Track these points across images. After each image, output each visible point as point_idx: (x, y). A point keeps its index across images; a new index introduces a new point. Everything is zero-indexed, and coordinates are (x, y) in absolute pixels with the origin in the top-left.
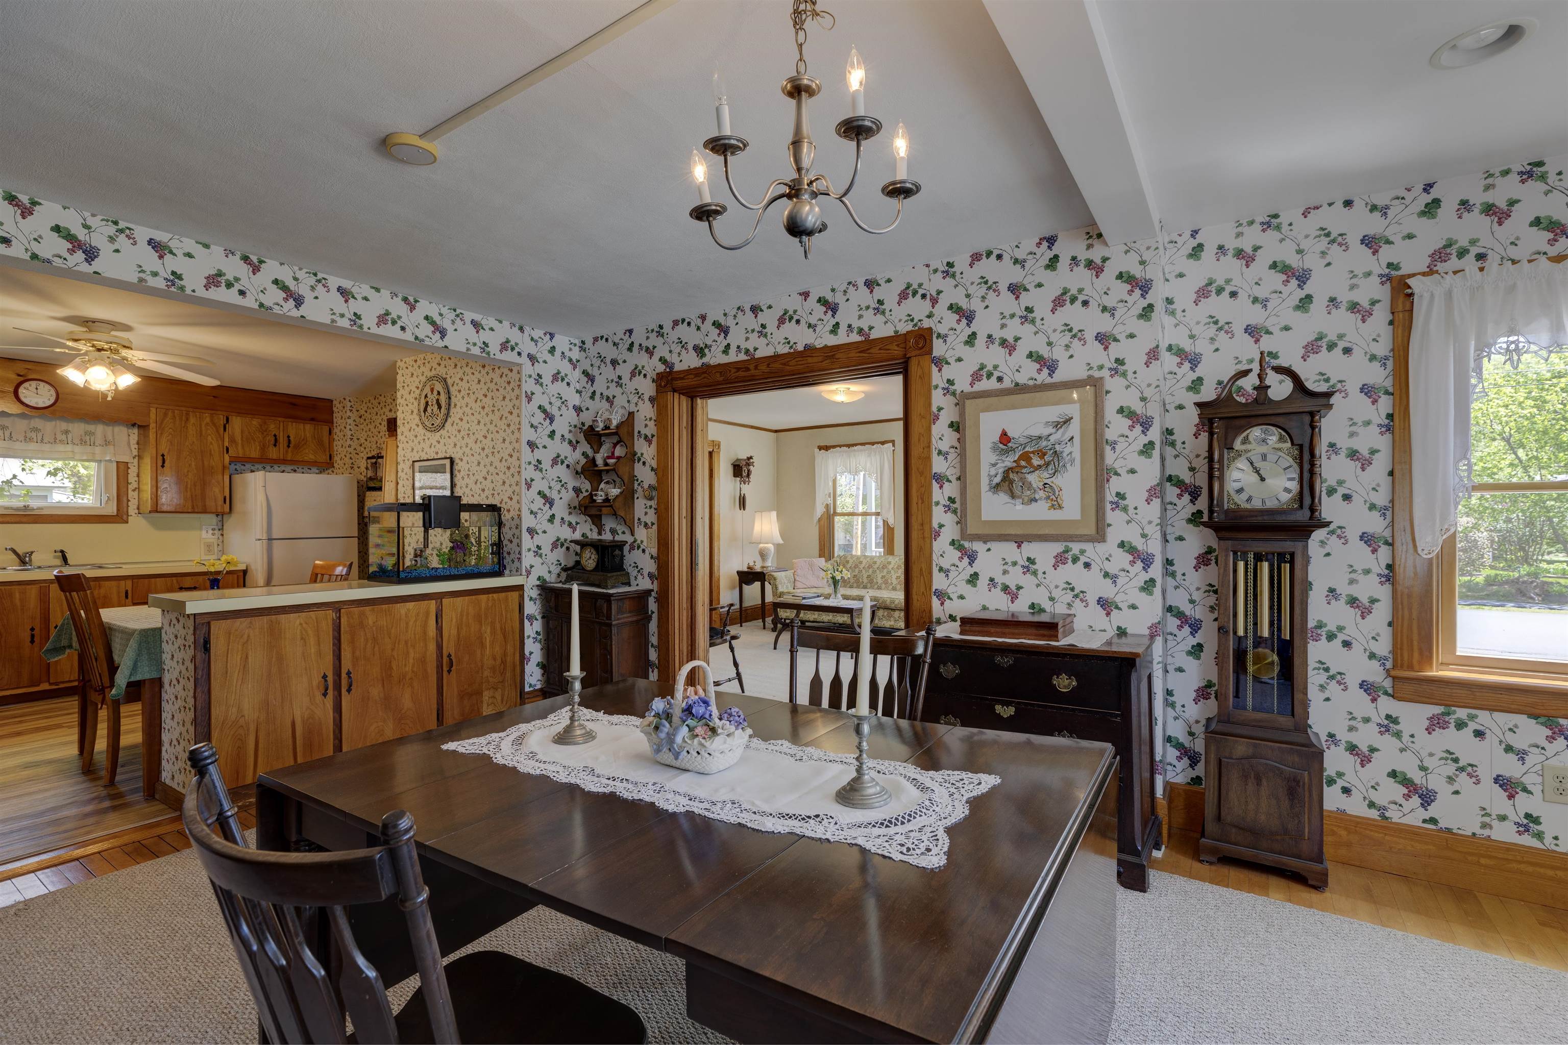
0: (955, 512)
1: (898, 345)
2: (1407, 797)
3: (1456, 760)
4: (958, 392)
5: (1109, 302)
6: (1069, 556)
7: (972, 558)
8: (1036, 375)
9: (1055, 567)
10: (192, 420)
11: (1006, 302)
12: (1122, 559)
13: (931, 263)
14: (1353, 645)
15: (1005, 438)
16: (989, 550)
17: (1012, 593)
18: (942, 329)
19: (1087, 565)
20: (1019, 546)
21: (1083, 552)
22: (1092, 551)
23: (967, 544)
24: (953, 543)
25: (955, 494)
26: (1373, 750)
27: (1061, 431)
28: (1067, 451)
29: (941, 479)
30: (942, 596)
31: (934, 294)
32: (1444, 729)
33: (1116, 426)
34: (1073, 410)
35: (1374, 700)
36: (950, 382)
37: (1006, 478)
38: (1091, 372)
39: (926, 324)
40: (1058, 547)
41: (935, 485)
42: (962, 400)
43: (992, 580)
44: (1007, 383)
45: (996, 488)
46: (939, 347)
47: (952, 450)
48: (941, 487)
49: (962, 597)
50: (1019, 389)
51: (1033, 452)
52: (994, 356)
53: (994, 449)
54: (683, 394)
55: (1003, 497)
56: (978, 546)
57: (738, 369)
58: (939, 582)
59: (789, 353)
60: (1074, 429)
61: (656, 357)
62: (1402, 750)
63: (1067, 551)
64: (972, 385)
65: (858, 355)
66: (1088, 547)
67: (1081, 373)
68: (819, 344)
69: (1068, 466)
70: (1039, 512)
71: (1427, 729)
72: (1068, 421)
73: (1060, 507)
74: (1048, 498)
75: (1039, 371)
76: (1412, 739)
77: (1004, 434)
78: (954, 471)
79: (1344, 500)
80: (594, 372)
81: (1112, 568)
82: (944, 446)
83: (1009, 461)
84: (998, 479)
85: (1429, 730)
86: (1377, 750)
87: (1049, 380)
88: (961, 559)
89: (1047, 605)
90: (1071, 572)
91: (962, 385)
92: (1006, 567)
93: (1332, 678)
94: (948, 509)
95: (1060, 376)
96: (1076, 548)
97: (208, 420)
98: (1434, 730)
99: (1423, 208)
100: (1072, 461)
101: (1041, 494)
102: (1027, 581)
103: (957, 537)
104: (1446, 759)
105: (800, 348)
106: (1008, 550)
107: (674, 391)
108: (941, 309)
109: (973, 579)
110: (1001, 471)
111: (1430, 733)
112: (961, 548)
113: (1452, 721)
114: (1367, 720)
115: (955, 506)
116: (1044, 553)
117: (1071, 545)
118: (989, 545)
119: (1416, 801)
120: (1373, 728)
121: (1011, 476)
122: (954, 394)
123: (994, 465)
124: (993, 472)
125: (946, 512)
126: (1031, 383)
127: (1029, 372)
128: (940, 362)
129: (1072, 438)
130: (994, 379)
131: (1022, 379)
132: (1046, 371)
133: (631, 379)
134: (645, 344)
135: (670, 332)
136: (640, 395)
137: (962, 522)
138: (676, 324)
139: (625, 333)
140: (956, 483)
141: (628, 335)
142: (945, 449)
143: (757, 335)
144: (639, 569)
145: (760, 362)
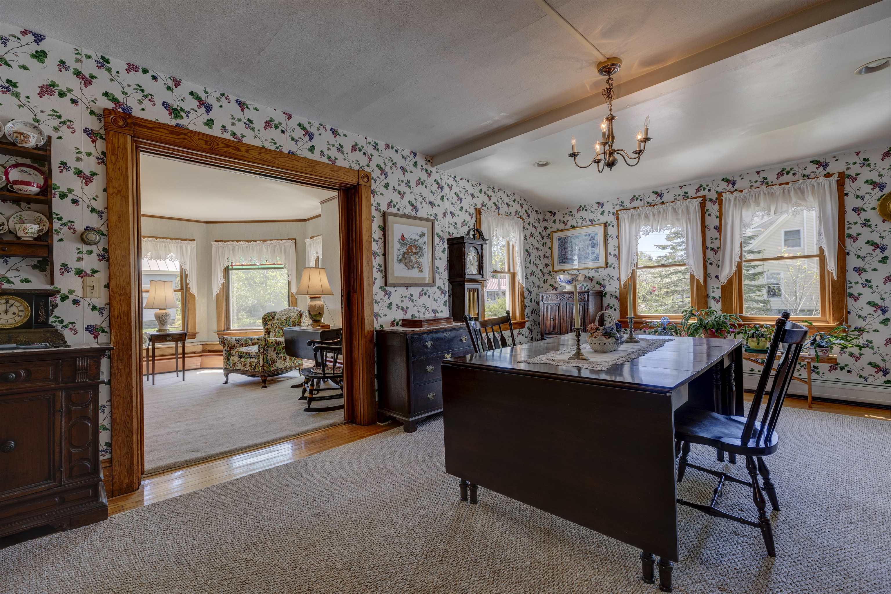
0: (381, 272)
1: (354, 175)
4: (382, 211)
5: (433, 189)
6: (423, 292)
7: (389, 294)
8: (411, 212)
9: (419, 297)
11: (399, 174)
12: (439, 292)
13: (368, 138)
15: (403, 238)
16: (396, 291)
17: (405, 311)
18: (374, 175)
19: (429, 296)
20: (407, 289)
21: (427, 290)
22: (431, 290)
23: (387, 288)
24: (381, 288)
25: (382, 263)
27: (422, 239)
28: (424, 247)
29: (375, 254)
30: (377, 315)
31: (370, 155)
33: (437, 239)
34: (425, 230)
36: (379, 204)
37: (403, 257)
38: (428, 216)
39: (366, 169)
40: (419, 289)
41: (373, 257)
42: (384, 216)
43: (397, 305)
44: (401, 212)
45: (399, 261)
46: (374, 186)
47: (380, 240)
48: (375, 258)
49: (385, 315)
50: (405, 216)
51: (413, 246)
52: (396, 198)
53: (399, 242)
55: (402, 266)
56: (391, 289)
58: (376, 309)
59: (275, 151)
60: (425, 239)
61: (96, 89)
63: (423, 290)
64: (388, 208)
65: (331, 172)
66: (429, 288)
67: (425, 216)
68: (299, 153)
69: (424, 254)
70: (414, 273)
72: (424, 235)
73: (422, 272)
74: (418, 267)
75: (412, 210)
77: (403, 236)
78: (381, 251)
81: (436, 297)
83: (404, 249)
84: (400, 257)
87: (415, 215)
88: (385, 296)
89: (417, 314)
90: (424, 298)
91: (384, 207)
92: (402, 299)
94: (379, 270)
95: (419, 215)
96: (426, 289)
99: (479, 190)
100: (425, 252)
101: (416, 265)
102: (410, 304)
103: (383, 284)
105: (285, 151)
106: (402, 290)
108: (373, 164)
109: (390, 306)
110: (402, 253)
112: (384, 290)
115: (381, 268)
116: (415, 291)
117: (424, 288)
118: (396, 289)
121: (406, 256)
122: (380, 211)
123: (399, 250)
124: (398, 254)
125: (378, 272)
126: (410, 214)
127: (408, 210)
128: (374, 193)
129: (425, 242)
130: (396, 208)
131: (407, 212)
132: (414, 211)
133: (41, 95)
134: (71, 63)
135: (123, 72)
136: (63, 120)
137: (385, 277)
138: (131, 68)
139: (25, 33)
140: (382, 257)
141: (30, 38)
142: (377, 238)
143: (244, 125)
144: (64, 324)
145: (249, 148)
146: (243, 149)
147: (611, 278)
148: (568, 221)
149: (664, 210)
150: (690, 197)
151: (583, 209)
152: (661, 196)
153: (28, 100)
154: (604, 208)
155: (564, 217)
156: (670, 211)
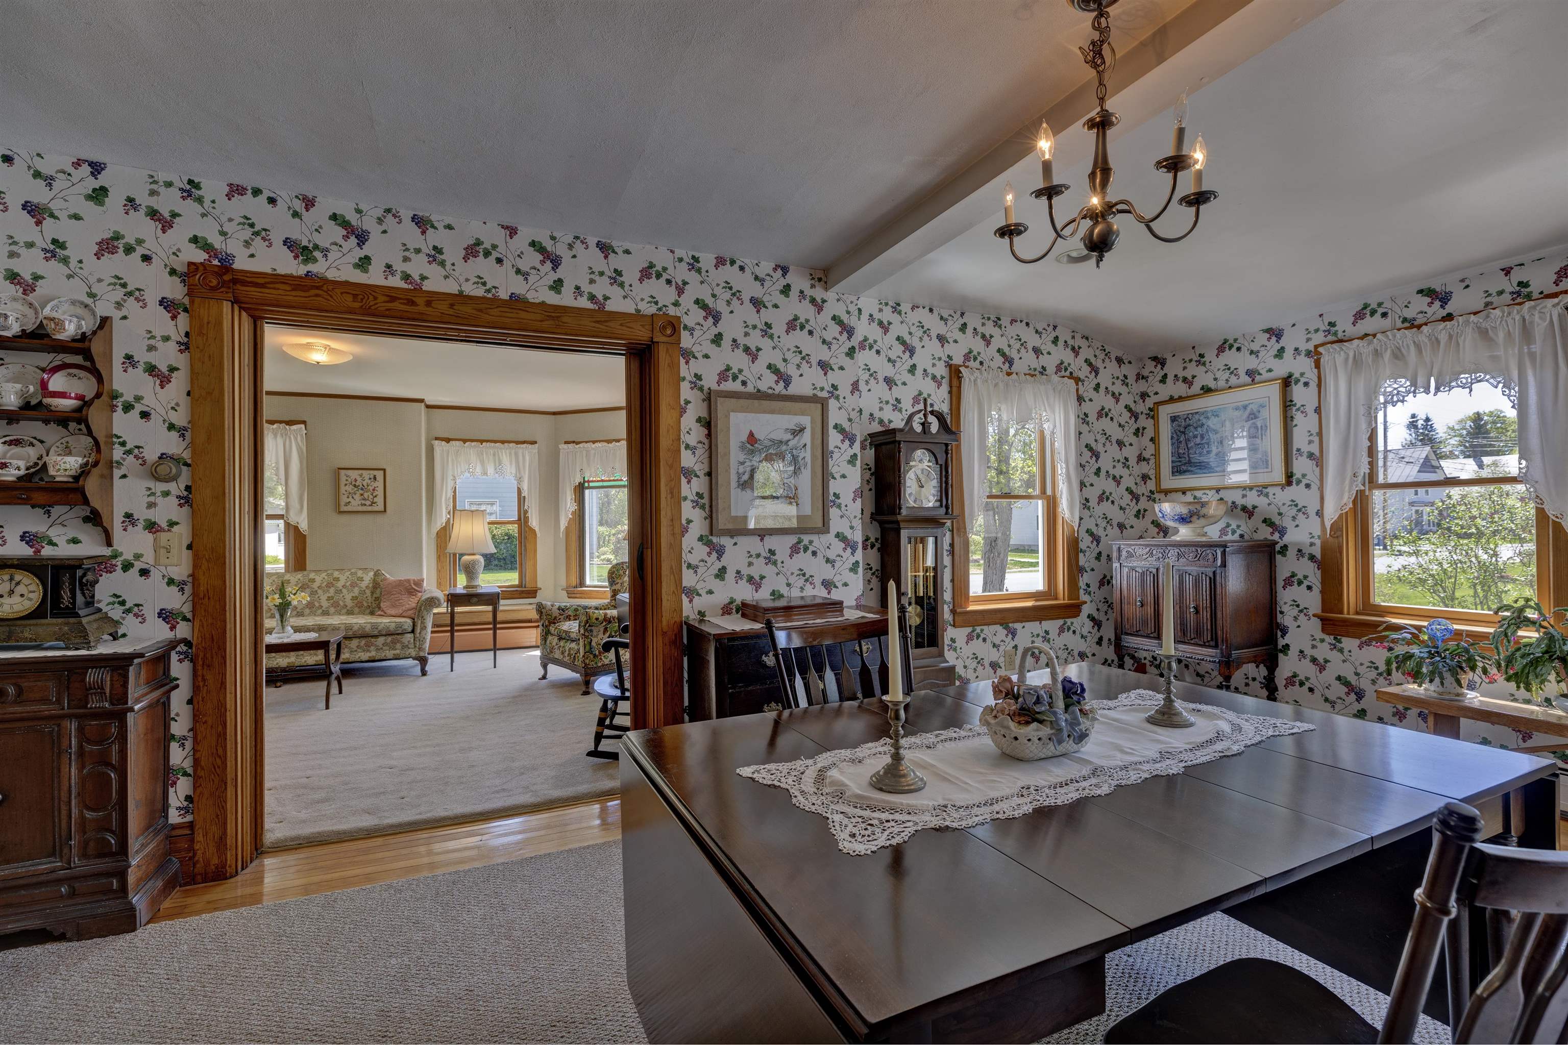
0: (703, 507)
1: (643, 326)
3: (977, 658)
4: (706, 388)
5: (827, 336)
6: (801, 546)
7: (720, 552)
8: (774, 386)
9: (791, 556)
11: (747, 312)
12: (838, 546)
13: (676, 250)
15: (752, 439)
16: (735, 544)
17: (755, 583)
18: (688, 320)
19: (814, 553)
20: (762, 540)
21: (811, 542)
22: (819, 542)
23: (715, 539)
24: (701, 539)
25: (705, 490)
27: (797, 438)
28: (802, 455)
29: (689, 474)
30: (692, 593)
31: (680, 283)
32: (972, 640)
33: (834, 438)
34: (806, 421)
35: (946, 630)
36: (698, 377)
37: (753, 476)
38: (815, 392)
39: (672, 311)
40: (793, 539)
41: (684, 480)
42: (709, 398)
43: (738, 572)
44: (750, 388)
45: (744, 485)
46: (686, 340)
47: (700, 445)
48: (689, 482)
49: (710, 592)
50: (760, 395)
51: (776, 454)
52: (738, 360)
53: (742, 448)
54: (245, 309)
55: (750, 494)
56: (726, 541)
57: (393, 299)
58: (689, 578)
59: (484, 298)
60: (807, 437)
61: (180, 233)
62: (957, 658)
63: (799, 542)
64: (719, 383)
65: (594, 325)
66: (814, 537)
67: (807, 391)
68: (532, 297)
69: (802, 468)
70: (777, 508)
72: (802, 430)
73: (797, 504)
74: (787, 495)
75: (777, 382)
76: (961, 650)
77: (751, 434)
78: (702, 466)
81: (831, 555)
82: (692, 440)
83: (755, 461)
84: (745, 477)
87: (784, 392)
88: (709, 554)
89: (784, 590)
90: (803, 557)
91: (710, 381)
92: (750, 559)
94: (696, 504)
95: (793, 390)
96: (806, 539)
98: (969, 642)
99: (960, 326)
100: (806, 465)
101: (782, 492)
102: (769, 570)
103: (705, 532)
104: (973, 658)
105: (503, 295)
106: (750, 543)
107: (236, 301)
108: (687, 300)
110: (749, 469)
111: (967, 644)
112: (709, 543)
113: (975, 635)
115: (703, 501)
116: (782, 545)
117: (802, 537)
118: (735, 540)
121: (758, 474)
122: (701, 389)
123: (742, 463)
124: (741, 470)
125: (694, 507)
126: (770, 391)
127: (768, 382)
128: (688, 355)
129: (805, 445)
130: (739, 381)
131: (763, 386)
132: (782, 384)
133: (98, 255)
134: (144, 200)
135: (222, 199)
136: (129, 289)
137: (711, 518)
138: (236, 190)
139: (77, 164)
140: (704, 480)
141: (86, 169)
142: (693, 443)
143: (426, 259)
144: (127, 606)
145: (433, 298)
146: (421, 301)
147: (1299, 510)
148: (1194, 377)
149: (1451, 337)
150: (1535, 295)
151: (1231, 347)
152: (1444, 298)
153: (80, 265)
154: (1283, 343)
155: (1185, 368)
156: (1468, 338)
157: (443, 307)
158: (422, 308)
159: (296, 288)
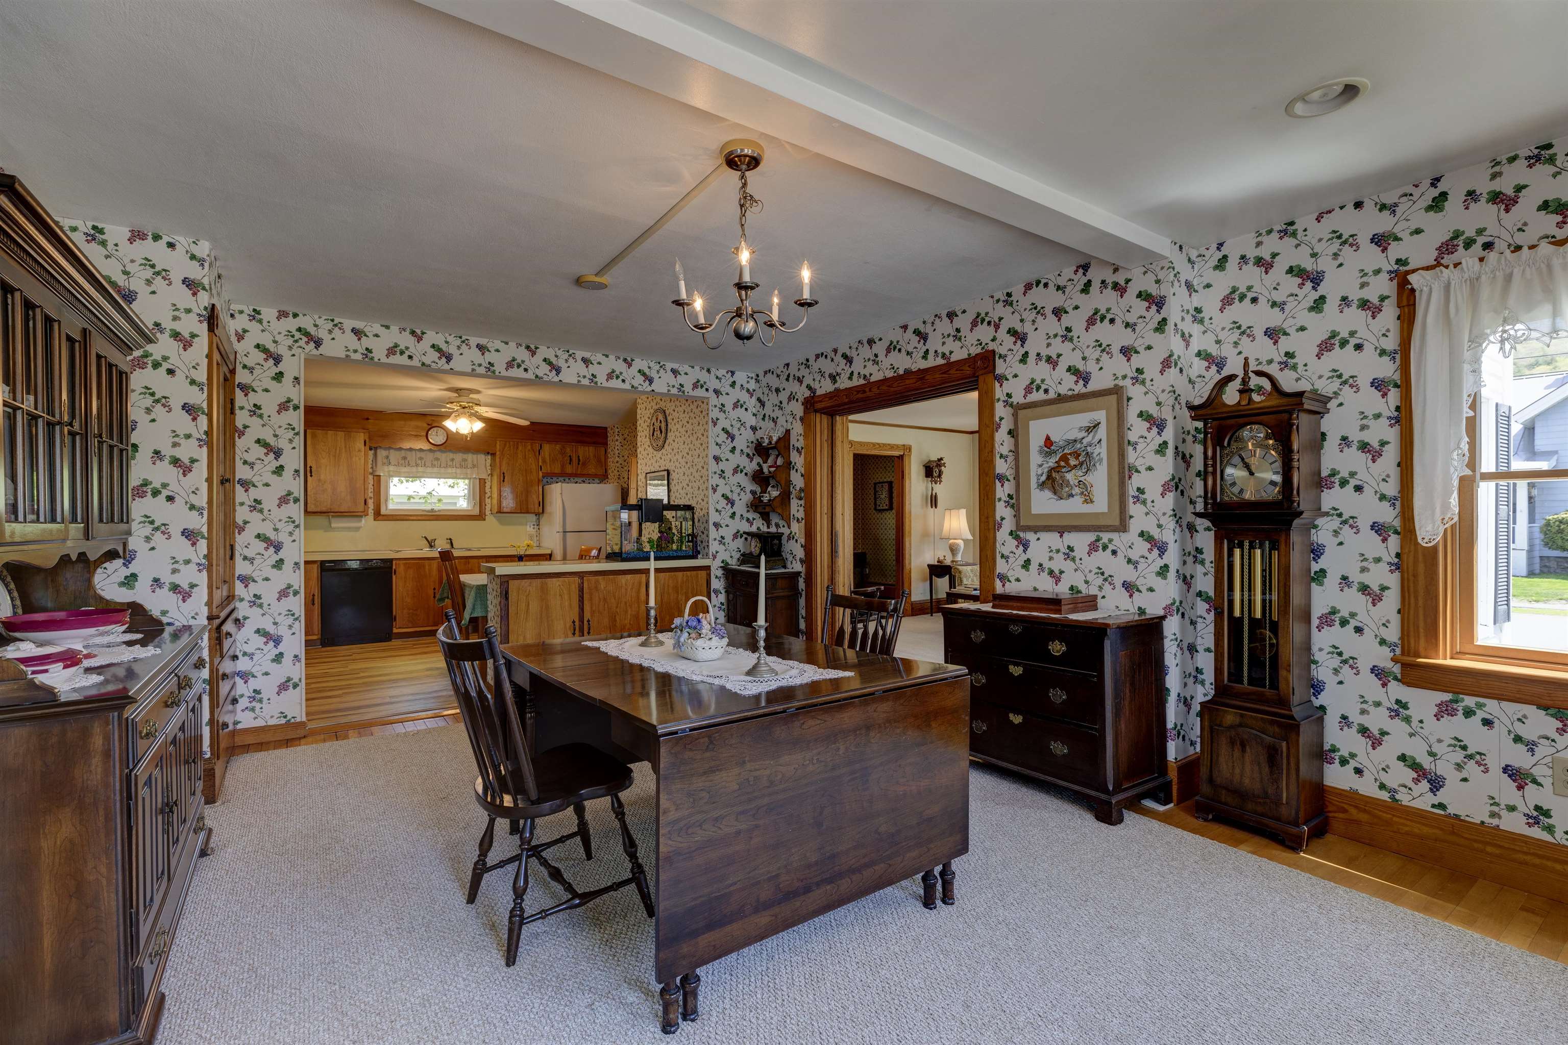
0: (1012, 507)
1: (971, 366)
2: (1416, 781)
3: (1464, 748)
4: (1015, 403)
5: (1131, 318)
6: (1100, 544)
7: (1026, 546)
8: (1074, 387)
9: (1089, 554)
10: (520, 448)
11: (1051, 325)
12: (1142, 547)
13: (994, 294)
14: (1365, 631)
15: (1048, 442)
16: (1038, 539)
17: (1056, 576)
18: (1002, 350)
19: (1114, 552)
20: (1061, 536)
21: (1110, 541)
22: (1118, 540)
23: (1022, 534)
24: (1011, 533)
25: (1012, 492)
26: (1383, 733)
27: (1092, 434)
28: (1096, 452)
29: (1002, 478)
30: (1003, 578)
31: (997, 321)
32: (1452, 716)
33: (1137, 428)
34: (1101, 416)
35: (1384, 685)
36: (1009, 395)
37: (1049, 477)
38: (1116, 382)
39: (992, 346)
40: (1091, 537)
41: (998, 484)
42: (1017, 410)
43: (1041, 565)
44: (1052, 395)
45: (1042, 486)
46: (1001, 367)
47: (1011, 454)
48: (1002, 486)
49: (1018, 580)
50: (1061, 399)
51: (1070, 454)
52: (1041, 371)
53: (1041, 452)
54: (824, 413)
55: (1048, 494)
56: (1030, 536)
57: (861, 391)
58: (1001, 566)
59: (893, 377)
60: (1102, 432)
61: (804, 385)
62: (1411, 735)
63: (1098, 540)
64: (1025, 397)
66: (1114, 536)
67: (1109, 384)
68: (914, 368)
69: (1097, 465)
70: (1074, 506)
71: (1435, 716)
72: (1096, 426)
73: (1092, 502)
74: (1082, 493)
75: (1076, 382)
76: (1421, 725)
77: (1048, 438)
78: (1012, 472)
79: (1355, 491)
80: (764, 399)
81: (1134, 555)
82: (1005, 450)
83: (1052, 462)
84: (1043, 478)
85: (1438, 717)
86: (1388, 734)
87: (1084, 390)
88: (1017, 547)
89: (1083, 587)
90: (1102, 558)
91: (1018, 398)
92: (1051, 554)
93: (1345, 662)
94: (1007, 504)
95: (1093, 386)
96: (1105, 537)
97: (529, 447)
98: (1442, 717)
99: (1430, 203)
100: (1101, 460)
101: (1076, 490)
102: (1068, 566)
103: (1014, 529)
104: (1455, 746)
105: (901, 372)
106: (1051, 539)
107: (816, 411)
108: (1002, 333)
109: (1027, 564)
110: (1046, 470)
111: (1438, 720)
112: (1017, 538)
113: (1460, 708)
114: (1378, 704)
115: (1012, 501)
116: (1080, 541)
117: (1101, 534)
118: (1039, 535)
119: (1425, 785)
120: (1383, 712)
121: (1054, 475)
122: (1011, 405)
123: (1040, 466)
124: (1040, 472)
125: (1006, 507)
126: (1070, 393)
127: (1068, 385)
128: (1001, 379)
129: (1100, 440)
130: (1041, 391)
131: (1063, 390)
132: (1081, 382)
133: (788, 404)
134: (797, 374)
135: (814, 364)
136: (794, 415)
137: (1017, 516)
138: (817, 357)
140: (1013, 482)
141: (786, 368)
142: (1005, 453)
143: (871, 364)
144: (792, 554)
145: (873, 385)
146: (867, 390)
153: (785, 409)
157: (875, 390)
158: (868, 394)
159: (831, 398)
